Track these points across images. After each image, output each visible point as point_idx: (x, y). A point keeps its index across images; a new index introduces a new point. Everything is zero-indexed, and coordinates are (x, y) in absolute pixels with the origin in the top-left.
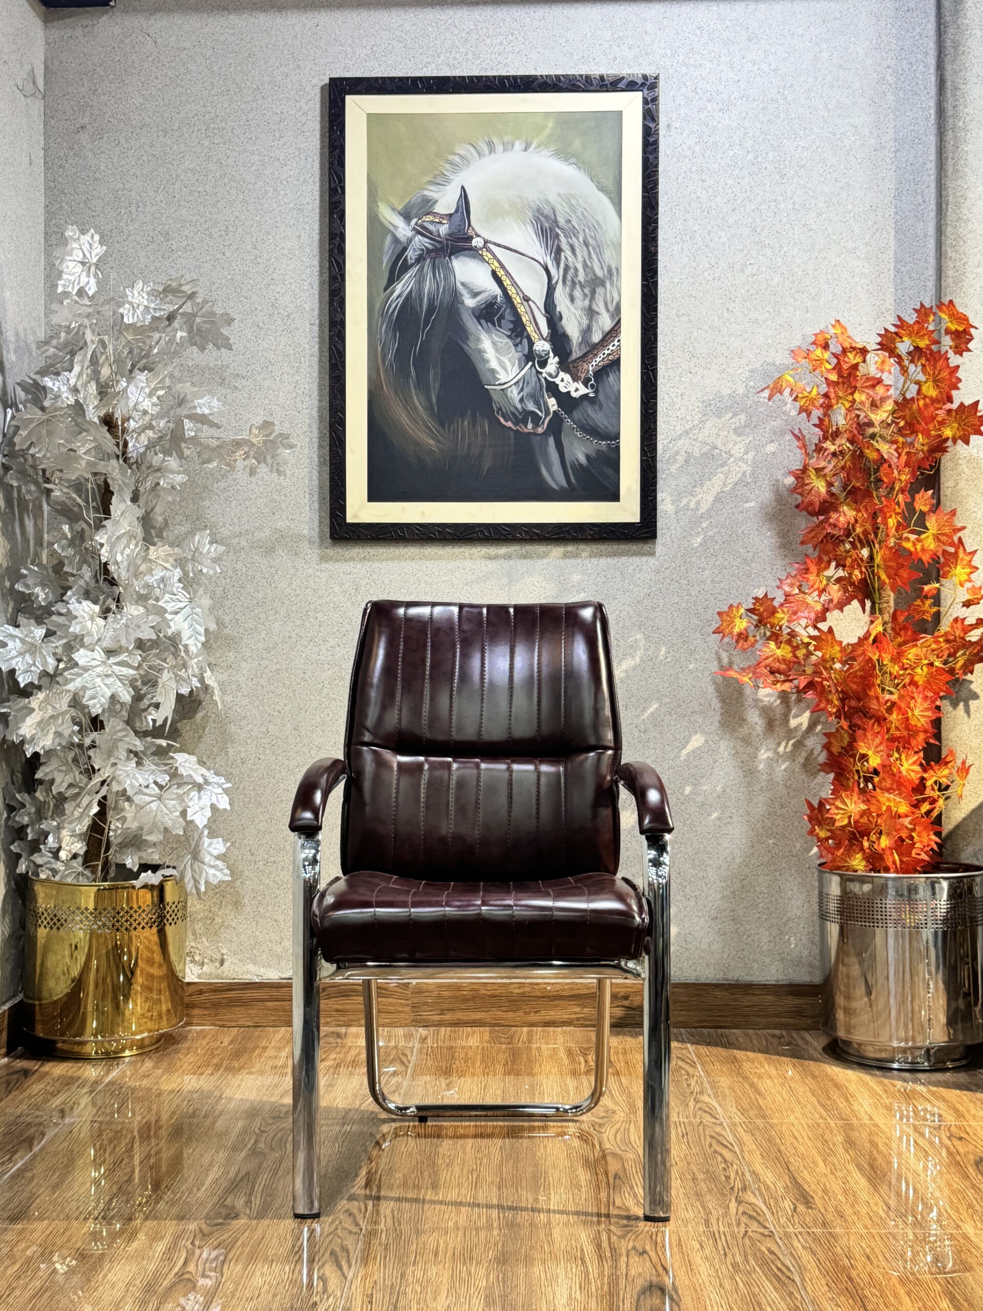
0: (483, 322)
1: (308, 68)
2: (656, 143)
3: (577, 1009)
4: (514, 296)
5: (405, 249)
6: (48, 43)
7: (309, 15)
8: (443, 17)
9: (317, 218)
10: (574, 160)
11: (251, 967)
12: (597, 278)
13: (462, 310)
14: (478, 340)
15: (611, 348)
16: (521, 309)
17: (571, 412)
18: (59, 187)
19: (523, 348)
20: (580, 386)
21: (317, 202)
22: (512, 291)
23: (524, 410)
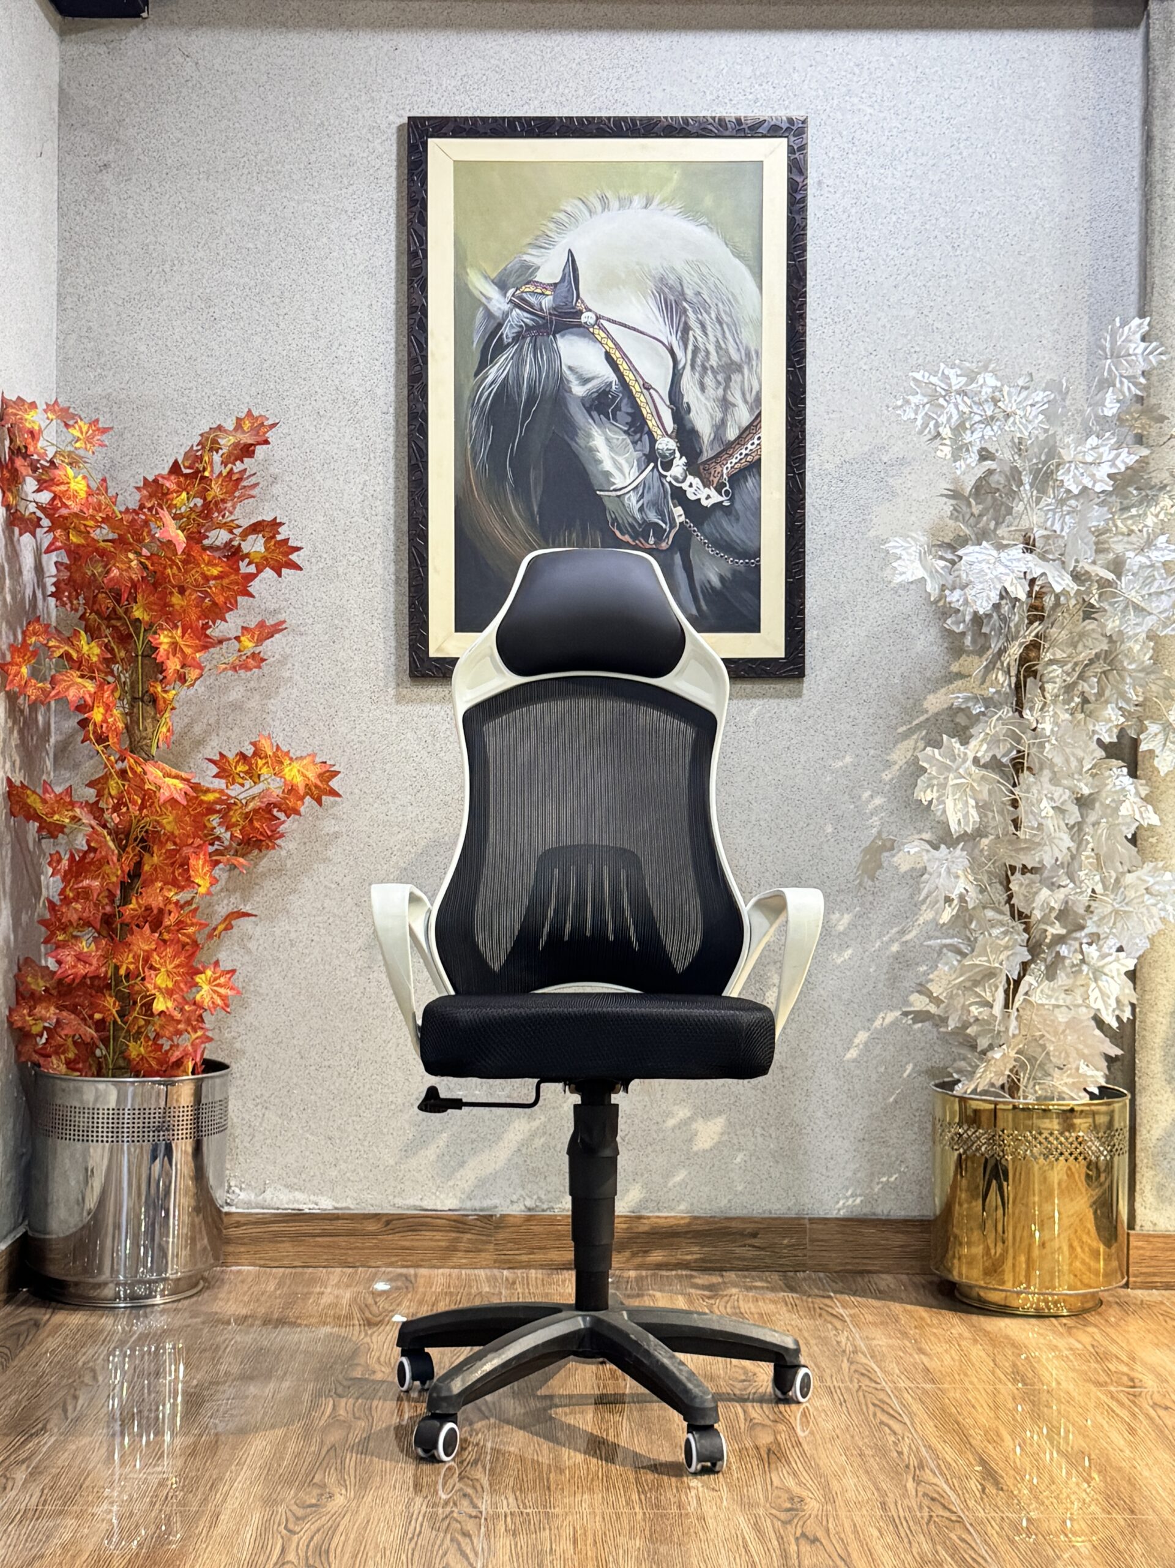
0: (595, 414)
1: (384, 101)
2: (804, 200)
3: (696, 1249)
4: (632, 383)
5: (500, 326)
6: (63, 60)
7: (386, 36)
8: (549, 44)
9: (393, 283)
10: (705, 220)
11: (298, 1195)
12: (732, 362)
13: (569, 399)
14: (589, 436)
15: (750, 447)
16: (641, 399)
17: (702, 524)
18: (76, 237)
19: (643, 446)
20: (713, 492)
21: (393, 264)
22: (629, 377)
23: (645, 521)
